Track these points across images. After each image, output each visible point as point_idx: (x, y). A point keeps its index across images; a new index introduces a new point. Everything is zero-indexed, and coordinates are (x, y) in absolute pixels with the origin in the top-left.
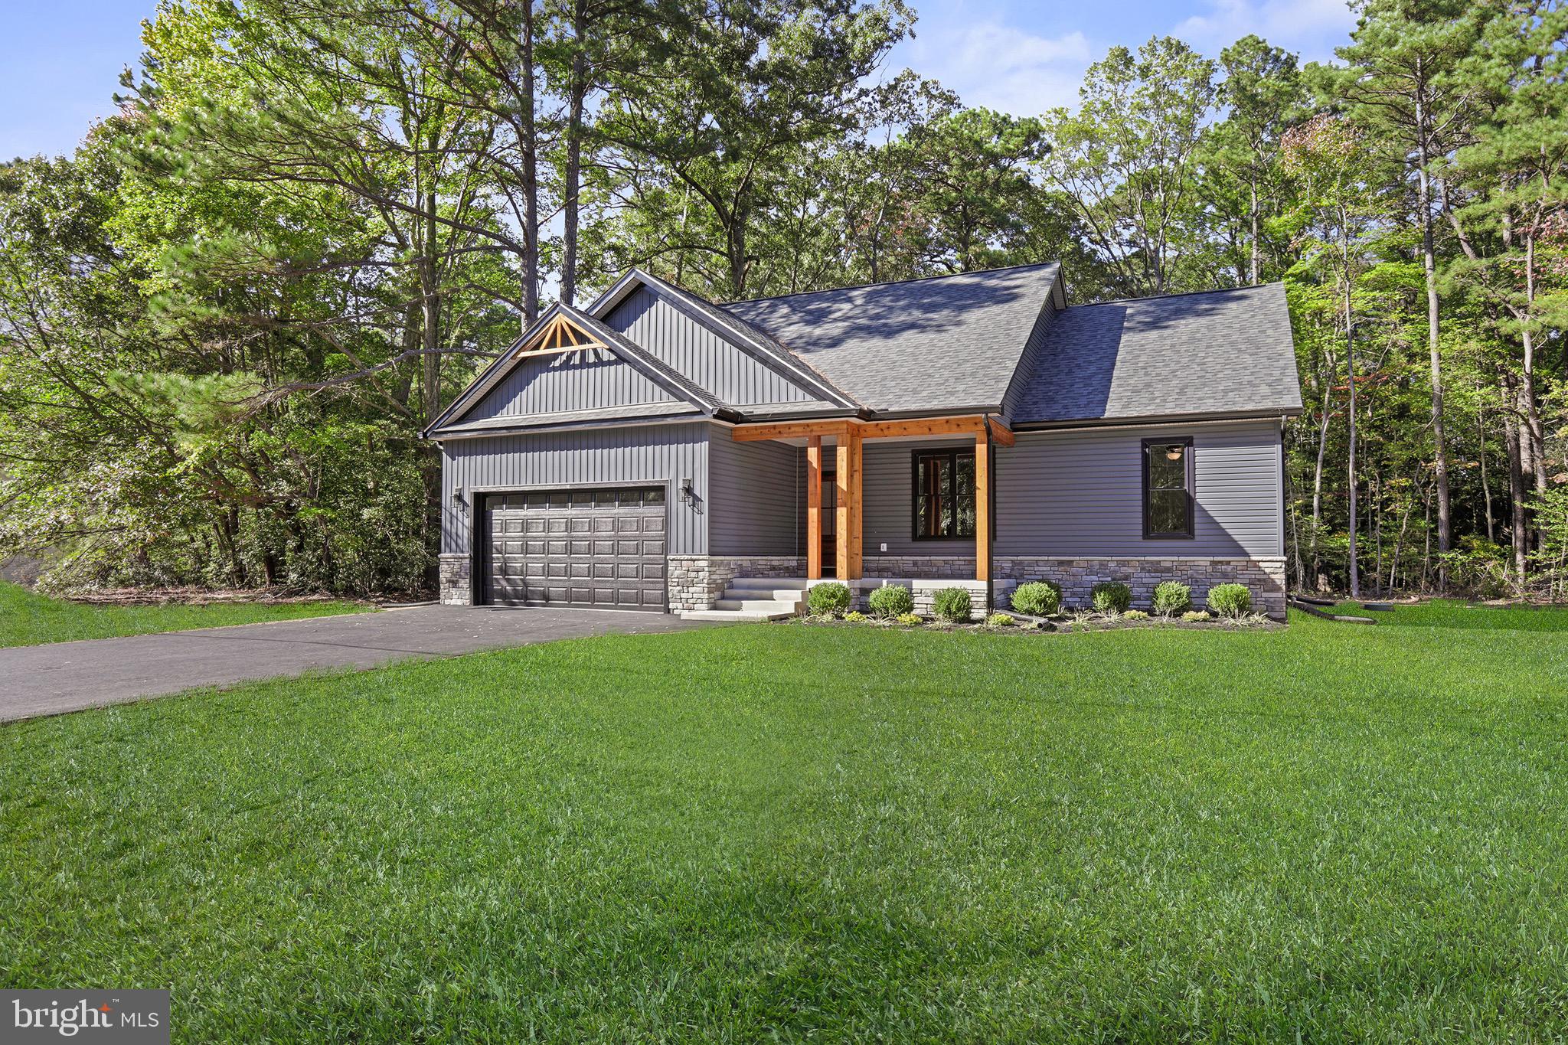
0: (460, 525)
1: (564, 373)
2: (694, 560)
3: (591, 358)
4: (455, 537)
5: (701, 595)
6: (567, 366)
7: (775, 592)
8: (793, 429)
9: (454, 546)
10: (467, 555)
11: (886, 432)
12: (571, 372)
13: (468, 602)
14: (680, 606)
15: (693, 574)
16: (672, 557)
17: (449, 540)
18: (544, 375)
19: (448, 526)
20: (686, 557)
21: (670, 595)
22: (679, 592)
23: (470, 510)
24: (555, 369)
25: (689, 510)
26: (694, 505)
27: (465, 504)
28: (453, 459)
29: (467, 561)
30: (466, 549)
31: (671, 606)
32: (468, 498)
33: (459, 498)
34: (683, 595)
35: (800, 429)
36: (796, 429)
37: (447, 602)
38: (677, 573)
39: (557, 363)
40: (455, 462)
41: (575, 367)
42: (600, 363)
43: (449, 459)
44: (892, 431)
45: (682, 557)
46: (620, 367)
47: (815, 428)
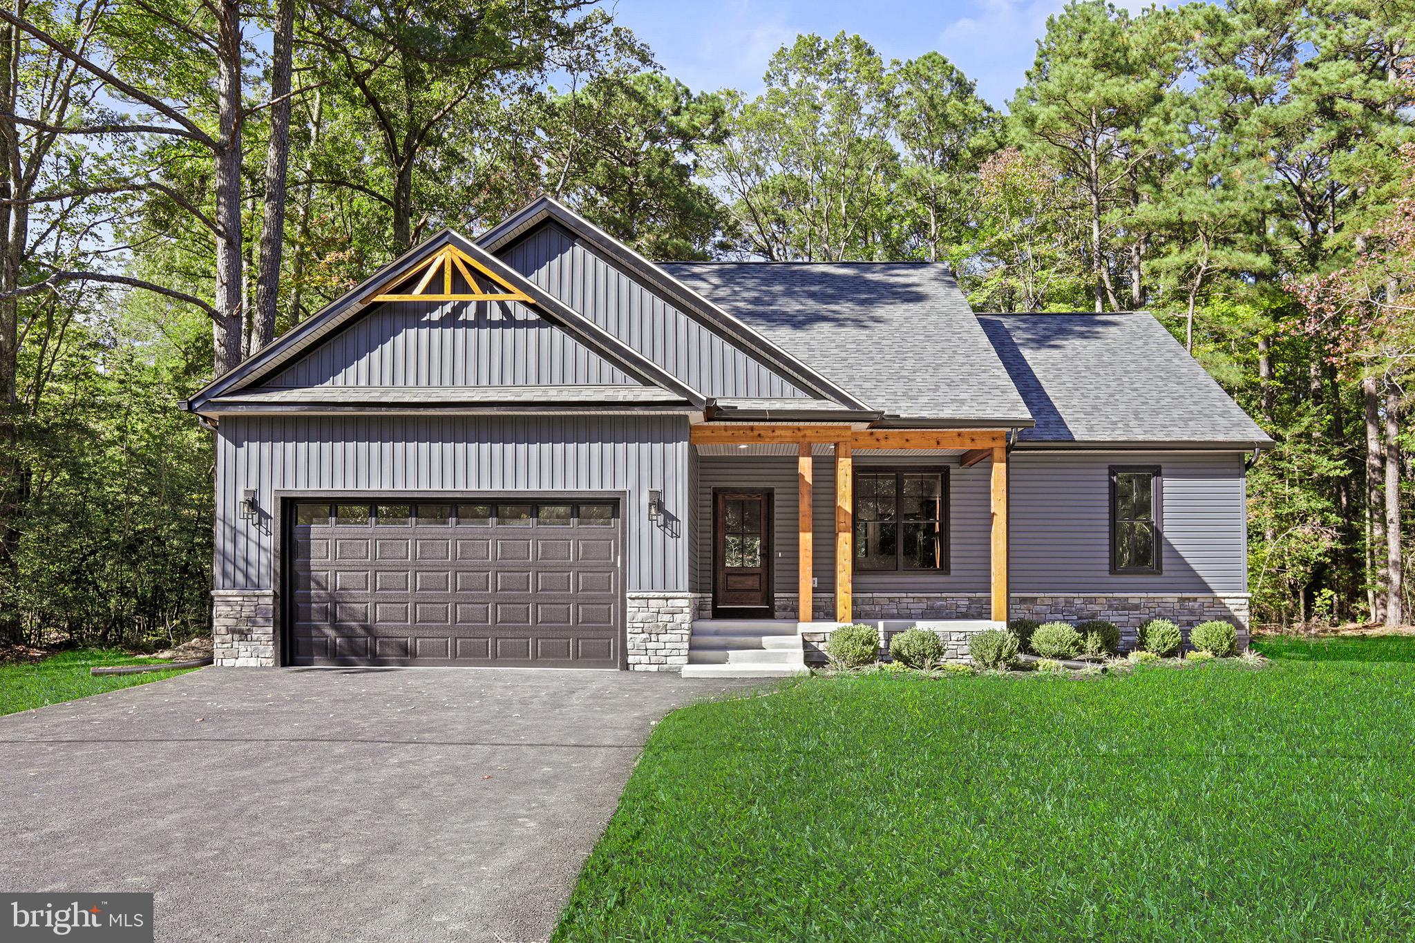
0: (252, 546)
1: (448, 332)
2: (667, 599)
3: (496, 314)
4: (242, 564)
5: (678, 645)
6: (452, 320)
7: (764, 639)
8: (778, 433)
9: (240, 578)
10: (270, 592)
11: (883, 442)
12: (460, 332)
13: (270, 663)
14: (645, 659)
15: (667, 617)
16: (634, 595)
17: (230, 568)
18: (412, 332)
19: (229, 547)
20: (657, 595)
21: (629, 645)
22: (645, 641)
23: (275, 525)
24: (431, 324)
25: (658, 533)
26: (665, 525)
27: (262, 514)
28: (238, 445)
29: (269, 601)
30: (266, 581)
31: (631, 659)
32: (269, 504)
33: (253, 505)
34: (649, 645)
35: (789, 433)
36: (783, 433)
37: (228, 663)
38: (640, 616)
39: (436, 316)
40: (242, 451)
41: (466, 324)
42: (509, 321)
43: (230, 445)
44: (891, 442)
45: (651, 595)
46: (545, 332)
47: (808, 433)
